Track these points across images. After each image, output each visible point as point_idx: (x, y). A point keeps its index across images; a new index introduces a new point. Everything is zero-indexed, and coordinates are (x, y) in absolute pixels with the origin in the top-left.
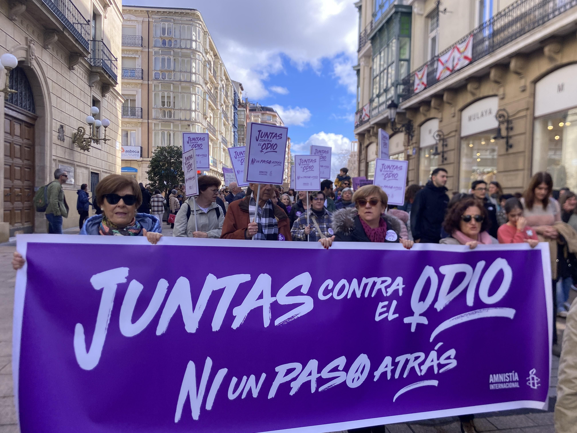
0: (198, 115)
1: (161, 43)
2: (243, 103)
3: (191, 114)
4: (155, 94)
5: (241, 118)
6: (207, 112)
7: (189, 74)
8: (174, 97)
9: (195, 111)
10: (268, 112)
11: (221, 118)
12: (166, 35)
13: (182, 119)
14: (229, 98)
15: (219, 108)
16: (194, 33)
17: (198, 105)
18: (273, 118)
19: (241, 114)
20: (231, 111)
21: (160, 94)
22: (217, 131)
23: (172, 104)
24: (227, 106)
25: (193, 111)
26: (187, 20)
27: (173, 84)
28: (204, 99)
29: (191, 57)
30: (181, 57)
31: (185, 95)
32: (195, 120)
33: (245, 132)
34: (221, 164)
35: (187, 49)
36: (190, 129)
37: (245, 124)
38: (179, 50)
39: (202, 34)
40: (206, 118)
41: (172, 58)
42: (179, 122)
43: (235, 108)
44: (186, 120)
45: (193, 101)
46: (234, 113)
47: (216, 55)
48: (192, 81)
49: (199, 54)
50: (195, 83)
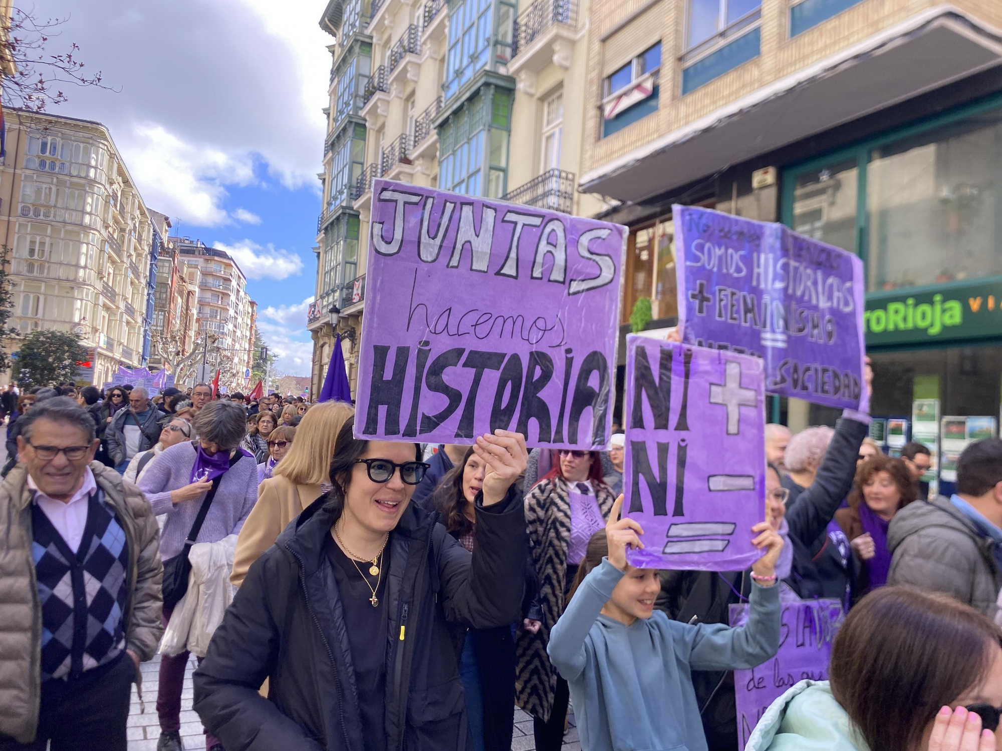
0: (90, 274)
1: (37, 165)
2: (169, 248)
3: (77, 272)
4: (19, 238)
5: (162, 273)
6: (104, 269)
7: (80, 214)
8: (52, 244)
9: (85, 267)
10: (216, 258)
11: (126, 276)
12: (48, 153)
13: (61, 278)
14: (144, 243)
15: (125, 260)
16: (93, 156)
17: (91, 256)
18: (225, 269)
19: (163, 266)
20: (146, 263)
21: (28, 238)
22: (119, 295)
23: (46, 254)
24: (139, 255)
25: (82, 267)
26: (84, 137)
27: (52, 225)
28: (101, 251)
29: (85, 190)
30: (69, 188)
31: (71, 243)
32: (84, 281)
33: (169, 294)
34: (121, 346)
35: (81, 177)
36: (73, 293)
37: (170, 282)
38: (67, 178)
39: (107, 157)
40: (101, 278)
41: (54, 188)
42: (54, 282)
43: (153, 257)
44: (68, 280)
45: (83, 253)
46: (151, 265)
47: (128, 181)
48: (84, 224)
49: (100, 186)
50: (89, 228)
